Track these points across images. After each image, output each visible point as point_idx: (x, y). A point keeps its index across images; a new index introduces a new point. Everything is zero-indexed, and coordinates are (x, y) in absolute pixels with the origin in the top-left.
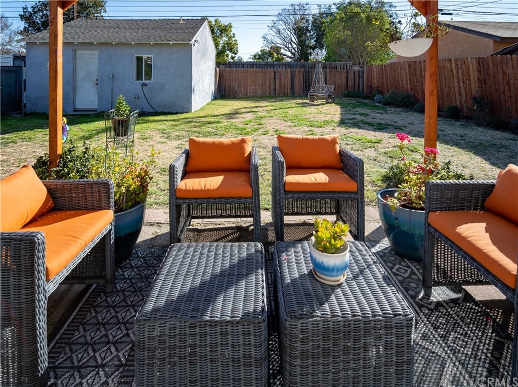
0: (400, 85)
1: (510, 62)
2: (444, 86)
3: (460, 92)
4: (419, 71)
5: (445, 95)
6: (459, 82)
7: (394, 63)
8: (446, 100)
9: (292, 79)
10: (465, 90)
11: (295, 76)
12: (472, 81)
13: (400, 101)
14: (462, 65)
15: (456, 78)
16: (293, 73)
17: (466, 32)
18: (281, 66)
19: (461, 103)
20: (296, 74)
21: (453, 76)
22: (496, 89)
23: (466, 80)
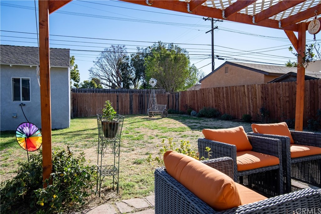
0: (208, 104)
1: (281, 87)
2: (239, 103)
3: (249, 106)
4: (222, 94)
5: (240, 108)
6: (249, 100)
7: (203, 89)
8: (240, 111)
9: (130, 101)
10: (253, 105)
11: (132, 99)
12: (257, 98)
13: (210, 114)
14: (251, 89)
15: (247, 97)
16: (131, 97)
17: (247, 69)
18: (115, 92)
19: (250, 113)
20: (134, 97)
21: (246, 96)
22: (272, 103)
23: (254, 98)
